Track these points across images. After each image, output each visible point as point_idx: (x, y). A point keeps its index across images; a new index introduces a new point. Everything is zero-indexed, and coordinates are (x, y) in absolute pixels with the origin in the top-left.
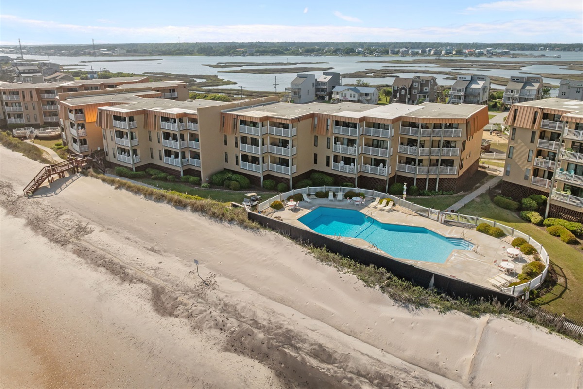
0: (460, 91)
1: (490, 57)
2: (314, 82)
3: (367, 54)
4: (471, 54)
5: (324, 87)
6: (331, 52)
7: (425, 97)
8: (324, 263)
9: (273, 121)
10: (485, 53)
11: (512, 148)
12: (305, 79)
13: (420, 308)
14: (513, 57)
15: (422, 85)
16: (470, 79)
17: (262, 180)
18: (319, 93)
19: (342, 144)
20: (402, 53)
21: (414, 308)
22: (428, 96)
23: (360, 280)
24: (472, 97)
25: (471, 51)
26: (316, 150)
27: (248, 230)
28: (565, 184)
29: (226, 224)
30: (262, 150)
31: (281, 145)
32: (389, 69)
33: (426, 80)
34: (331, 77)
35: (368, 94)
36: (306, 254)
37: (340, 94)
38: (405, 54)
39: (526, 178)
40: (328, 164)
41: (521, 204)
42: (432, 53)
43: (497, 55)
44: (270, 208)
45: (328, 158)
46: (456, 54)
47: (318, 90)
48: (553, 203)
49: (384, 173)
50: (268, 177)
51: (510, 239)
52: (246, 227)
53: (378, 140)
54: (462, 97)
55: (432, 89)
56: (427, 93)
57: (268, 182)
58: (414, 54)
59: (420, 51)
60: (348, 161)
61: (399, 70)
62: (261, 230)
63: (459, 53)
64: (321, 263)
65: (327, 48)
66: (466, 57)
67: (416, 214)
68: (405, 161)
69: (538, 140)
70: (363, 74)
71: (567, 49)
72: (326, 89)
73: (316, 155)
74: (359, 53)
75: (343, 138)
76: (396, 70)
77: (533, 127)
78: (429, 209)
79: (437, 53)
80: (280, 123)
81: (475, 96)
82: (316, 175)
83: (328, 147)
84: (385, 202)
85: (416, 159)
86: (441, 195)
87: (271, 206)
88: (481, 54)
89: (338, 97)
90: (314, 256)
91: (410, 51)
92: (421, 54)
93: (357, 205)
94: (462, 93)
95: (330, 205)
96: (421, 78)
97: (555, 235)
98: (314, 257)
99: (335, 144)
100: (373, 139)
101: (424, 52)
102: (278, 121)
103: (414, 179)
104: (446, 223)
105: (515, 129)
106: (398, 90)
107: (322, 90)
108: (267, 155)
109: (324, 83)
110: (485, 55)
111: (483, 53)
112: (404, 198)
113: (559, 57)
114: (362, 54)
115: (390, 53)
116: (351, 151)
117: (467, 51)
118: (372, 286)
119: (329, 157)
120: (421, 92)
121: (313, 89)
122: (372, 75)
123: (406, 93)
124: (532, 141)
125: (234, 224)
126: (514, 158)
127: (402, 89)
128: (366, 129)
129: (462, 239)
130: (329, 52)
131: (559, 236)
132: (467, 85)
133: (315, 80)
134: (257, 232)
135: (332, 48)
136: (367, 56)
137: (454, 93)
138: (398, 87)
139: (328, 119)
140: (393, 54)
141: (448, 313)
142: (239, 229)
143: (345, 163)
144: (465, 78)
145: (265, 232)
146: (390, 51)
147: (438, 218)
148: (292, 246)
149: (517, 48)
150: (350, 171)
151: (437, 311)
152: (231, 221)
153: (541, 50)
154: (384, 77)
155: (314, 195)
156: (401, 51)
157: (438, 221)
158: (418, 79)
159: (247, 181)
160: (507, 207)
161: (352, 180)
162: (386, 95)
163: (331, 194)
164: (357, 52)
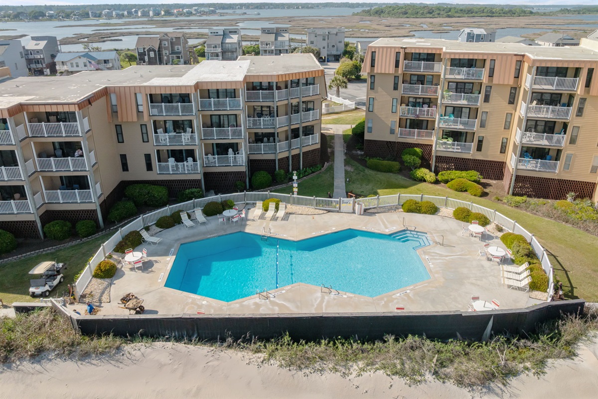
0: (216, 47)
1: (200, 16)
2: (22, 50)
3: (62, 17)
4: (181, 14)
5: (39, 57)
6: (11, 17)
7: (178, 57)
8: (307, 371)
9: (31, 110)
10: (194, 12)
11: (371, 100)
12: (7, 46)
13: (508, 381)
14: (221, 16)
15: (172, 44)
16: (223, 34)
17: (39, 225)
18: (33, 66)
19: (166, 131)
20: (106, 15)
21: (500, 385)
22: (182, 56)
23: (393, 377)
24: (230, 54)
25: (179, 11)
26: (123, 149)
27: (94, 362)
28: (443, 130)
29: (27, 365)
30: (25, 170)
31: (59, 152)
32: (104, 33)
33: (176, 38)
34: (46, 42)
35: (108, 60)
36: (259, 367)
37: (69, 64)
38: (109, 16)
39: (392, 132)
40: (149, 167)
41: (402, 162)
42: (140, 14)
43: (205, 13)
44: (94, 280)
45: (148, 157)
46: (165, 15)
47: (29, 61)
48: (439, 154)
49: (238, 162)
50: (49, 216)
51: (447, 211)
52: (85, 356)
53: (219, 116)
54: (220, 54)
55: (184, 47)
56: (180, 53)
57: (56, 227)
58: (121, 16)
59: (126, 13)
60: (180, 156)
61: (116, 33)
62: (128, 348)
63: (168, 13)
64: (301, 373)
65: (3, 12)
66: (177, 17)
67: (321, 212)
68: (254, 139)
69: (401, 86)
70: (74, 40)
71: (259, 7)
72: (43, 59)
73: (123, 158)
74: (51, 18)
75: (165, 122)
76: (112, 33)
77: (396, 71)
78: (340, 199)
79: (145, 14)
80: (48, 114)
81: (232, 52)
82: (136, 191)
83: (146, 140)
84: (272, 206)
85: (274, 133)
86: (311, 173)
87: (96, 276)
88: (190, 14)
89: (65, 68)
90: (278, 363)
91: (114, 13)
92: (127, 16)
93: (237, 221)
94: (219, 50)
95: (194, 236)
96: (168, 34)
97: (462, 191)
98: (281, 366)
99: (156, 132)
100: (211, 115)
101: (130, 13)
102: (43, 109)
103: (275, 160)
104: (366, 212)
105: (374, 76)
106: (144, 52)
107: (37, 61)
108: (37, 178)
109: (38, 52)
110: (194, 14)
111: (192, 13)
112: (295, 193)
113: (259, 14)
114: (56, 18)
115: (90, 16)
116: (185, 140)
117: (175, 11)
118: (419, 378)
119: (149, 155)
120: (173, 53)
121: (23, 62)
122: (86, 40)
123: (155, 54)
124: (396, 88)
125: (50, 360)
126: (375, 111)
127: (149, 50)
128: (201, 101)
129: (404, 231)
130: (9, 16)
131: (466, 191)
132: (221, 40)
133: (22, 48)
134: (118, 356)
135: (11, 12)
136: (64, 20)
137: (210, 50)
138: (144, 49)
139: (136, 94)
140: (95, 17)
141: (546, 370)
142: (69, 367)
143: (177, 160)
144: (217, 33)
145: (137, 349)
146: (90, 14)
147: (354, 209)
148: (218, 359)
149: (218, 8)
150: (190, 171)
151: (531, 374)
152: (38, 354)
153: (238, 8)
154: (104, 41)
155: (154, 227)
156: (103, 13)
157: (354, 212)
158: (166, 37)
159: (8, 237)
160: (389, 170)
161: (195, 183)
162: (129, 61)
163: (184, 216)
164: (48, 16)
